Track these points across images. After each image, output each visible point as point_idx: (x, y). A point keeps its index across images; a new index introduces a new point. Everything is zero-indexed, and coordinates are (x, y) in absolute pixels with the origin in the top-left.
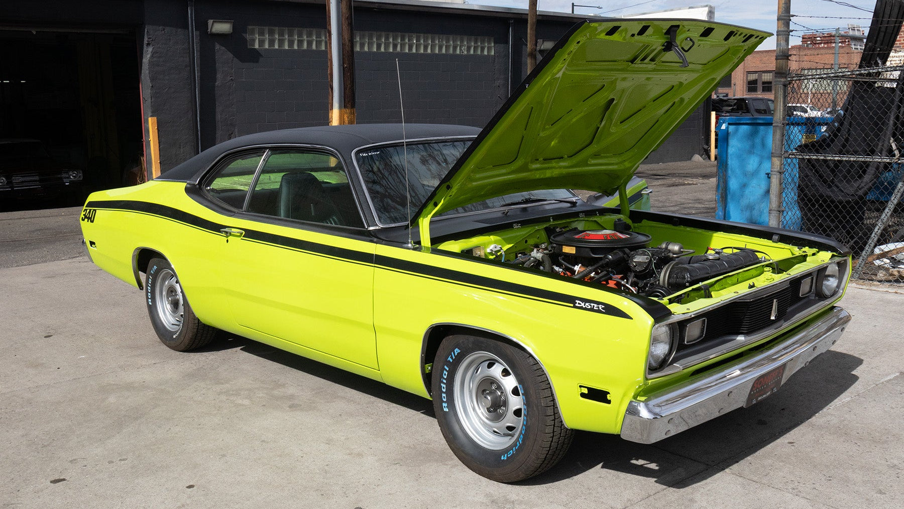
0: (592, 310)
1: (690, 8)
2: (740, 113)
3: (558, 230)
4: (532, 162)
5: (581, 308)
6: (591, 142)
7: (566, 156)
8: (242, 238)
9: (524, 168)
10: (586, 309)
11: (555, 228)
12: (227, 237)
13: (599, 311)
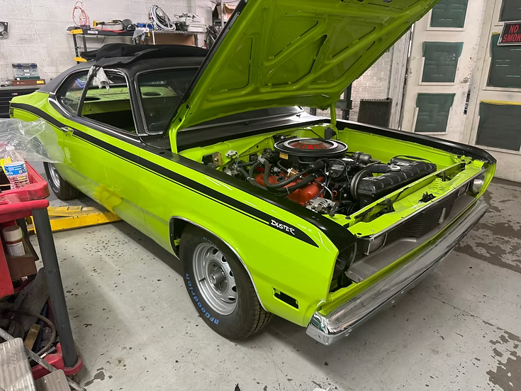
0: (284, 230)
3: (282, 137)
4: (262, 87)
5: (275, 227)
6: (310, 72)
7: (290, 82)
8: (72, 134)
9: (256, 91)
10: (279, 229)
11: (280, 136)
12: (65, 132)
13: (289, 233)
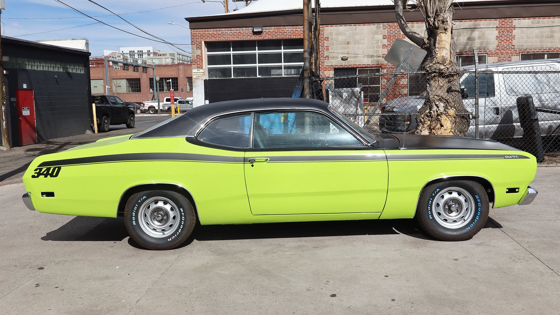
0: (513, 158)
1: (72, 39)
2: (104, 104)
5: (508, 158)
8: (267, 162)
10: (510, 158)
12: (251, 163)
13: (516, 158)
